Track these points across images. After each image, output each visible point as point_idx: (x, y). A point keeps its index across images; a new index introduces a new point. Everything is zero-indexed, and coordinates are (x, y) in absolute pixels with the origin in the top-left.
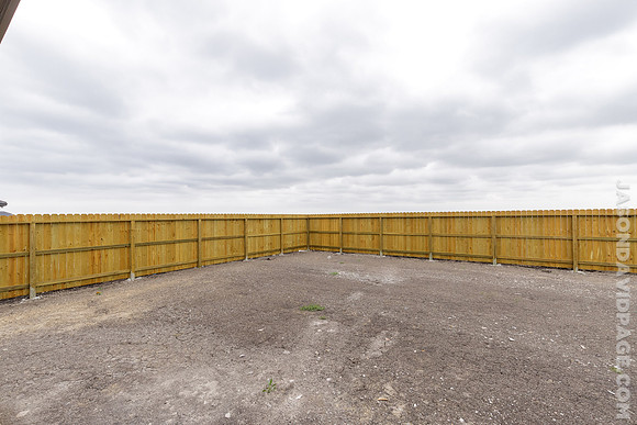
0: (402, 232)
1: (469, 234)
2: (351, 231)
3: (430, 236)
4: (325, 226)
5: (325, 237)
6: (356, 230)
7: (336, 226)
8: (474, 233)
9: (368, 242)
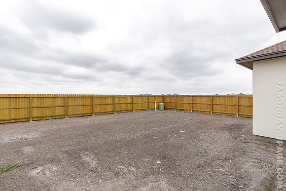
8: (56, 105)
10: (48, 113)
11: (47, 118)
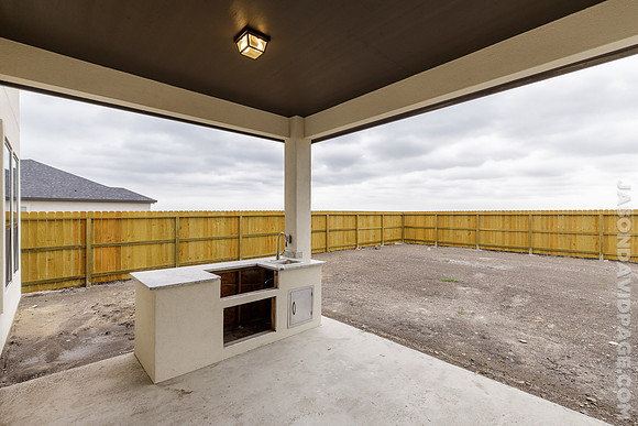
0: (500, 228)
1: (573, 231)
2: (446, 226)
3: (530, 233)
4: (420, 222)
5: (420, 231)
6: (451, 226)
7: (431, 222)
8: (578, 231)
9: (464, 237)
10: (561, 244)
11: (559, 254)
